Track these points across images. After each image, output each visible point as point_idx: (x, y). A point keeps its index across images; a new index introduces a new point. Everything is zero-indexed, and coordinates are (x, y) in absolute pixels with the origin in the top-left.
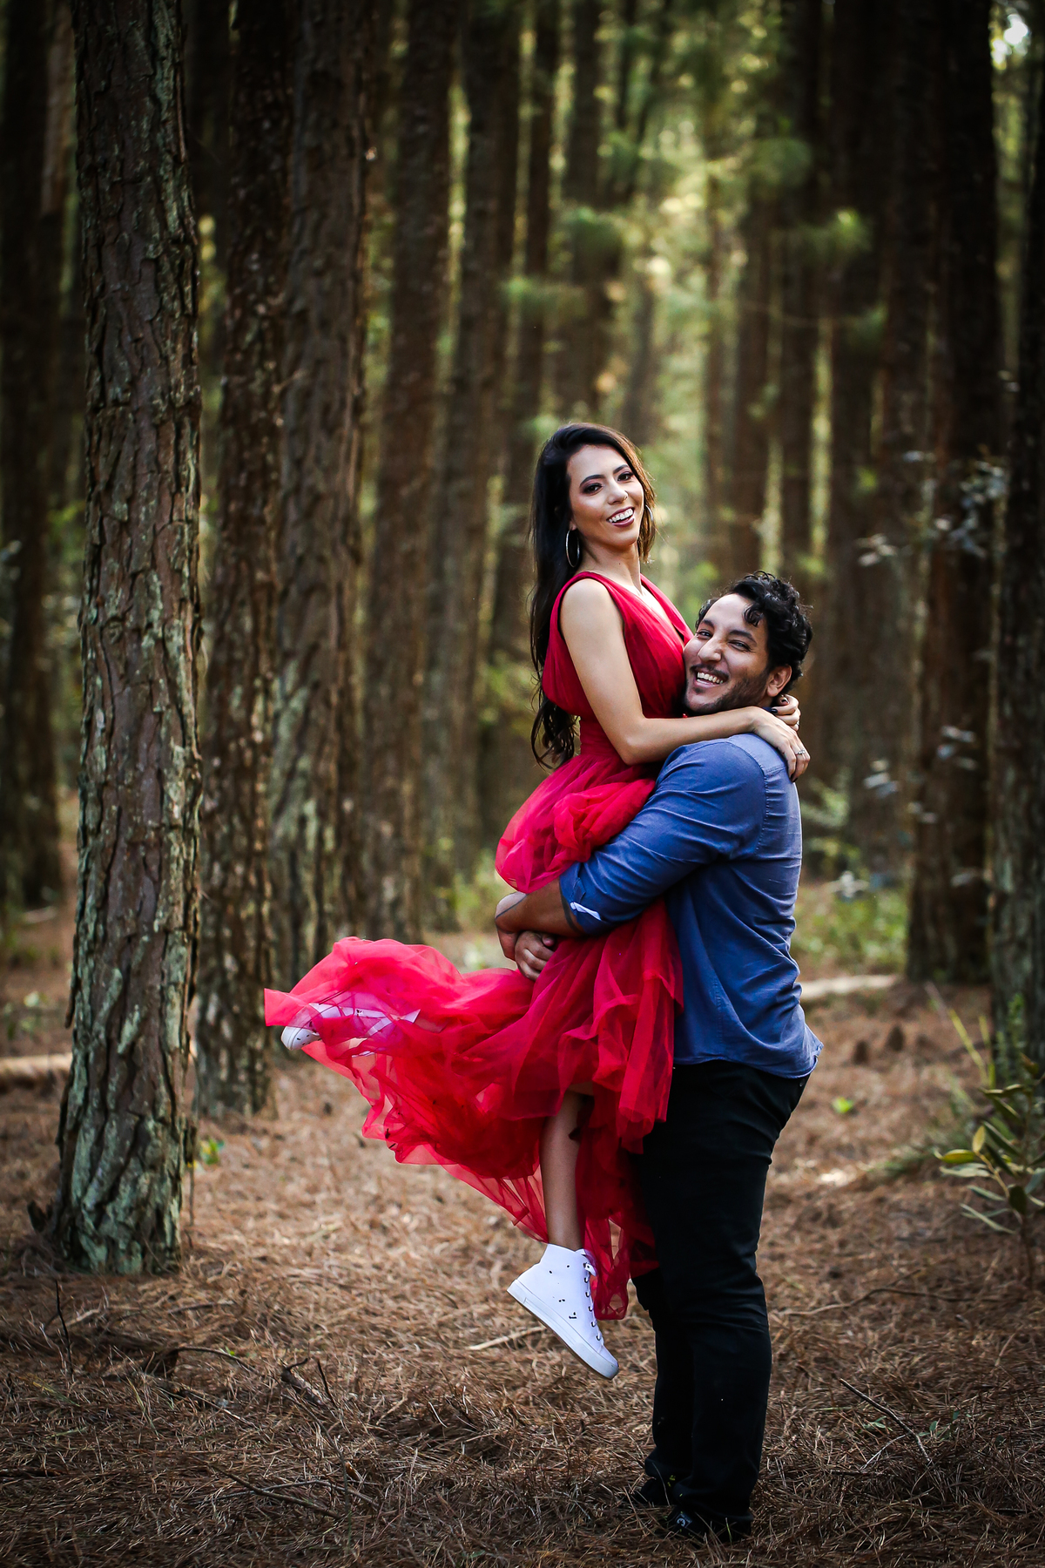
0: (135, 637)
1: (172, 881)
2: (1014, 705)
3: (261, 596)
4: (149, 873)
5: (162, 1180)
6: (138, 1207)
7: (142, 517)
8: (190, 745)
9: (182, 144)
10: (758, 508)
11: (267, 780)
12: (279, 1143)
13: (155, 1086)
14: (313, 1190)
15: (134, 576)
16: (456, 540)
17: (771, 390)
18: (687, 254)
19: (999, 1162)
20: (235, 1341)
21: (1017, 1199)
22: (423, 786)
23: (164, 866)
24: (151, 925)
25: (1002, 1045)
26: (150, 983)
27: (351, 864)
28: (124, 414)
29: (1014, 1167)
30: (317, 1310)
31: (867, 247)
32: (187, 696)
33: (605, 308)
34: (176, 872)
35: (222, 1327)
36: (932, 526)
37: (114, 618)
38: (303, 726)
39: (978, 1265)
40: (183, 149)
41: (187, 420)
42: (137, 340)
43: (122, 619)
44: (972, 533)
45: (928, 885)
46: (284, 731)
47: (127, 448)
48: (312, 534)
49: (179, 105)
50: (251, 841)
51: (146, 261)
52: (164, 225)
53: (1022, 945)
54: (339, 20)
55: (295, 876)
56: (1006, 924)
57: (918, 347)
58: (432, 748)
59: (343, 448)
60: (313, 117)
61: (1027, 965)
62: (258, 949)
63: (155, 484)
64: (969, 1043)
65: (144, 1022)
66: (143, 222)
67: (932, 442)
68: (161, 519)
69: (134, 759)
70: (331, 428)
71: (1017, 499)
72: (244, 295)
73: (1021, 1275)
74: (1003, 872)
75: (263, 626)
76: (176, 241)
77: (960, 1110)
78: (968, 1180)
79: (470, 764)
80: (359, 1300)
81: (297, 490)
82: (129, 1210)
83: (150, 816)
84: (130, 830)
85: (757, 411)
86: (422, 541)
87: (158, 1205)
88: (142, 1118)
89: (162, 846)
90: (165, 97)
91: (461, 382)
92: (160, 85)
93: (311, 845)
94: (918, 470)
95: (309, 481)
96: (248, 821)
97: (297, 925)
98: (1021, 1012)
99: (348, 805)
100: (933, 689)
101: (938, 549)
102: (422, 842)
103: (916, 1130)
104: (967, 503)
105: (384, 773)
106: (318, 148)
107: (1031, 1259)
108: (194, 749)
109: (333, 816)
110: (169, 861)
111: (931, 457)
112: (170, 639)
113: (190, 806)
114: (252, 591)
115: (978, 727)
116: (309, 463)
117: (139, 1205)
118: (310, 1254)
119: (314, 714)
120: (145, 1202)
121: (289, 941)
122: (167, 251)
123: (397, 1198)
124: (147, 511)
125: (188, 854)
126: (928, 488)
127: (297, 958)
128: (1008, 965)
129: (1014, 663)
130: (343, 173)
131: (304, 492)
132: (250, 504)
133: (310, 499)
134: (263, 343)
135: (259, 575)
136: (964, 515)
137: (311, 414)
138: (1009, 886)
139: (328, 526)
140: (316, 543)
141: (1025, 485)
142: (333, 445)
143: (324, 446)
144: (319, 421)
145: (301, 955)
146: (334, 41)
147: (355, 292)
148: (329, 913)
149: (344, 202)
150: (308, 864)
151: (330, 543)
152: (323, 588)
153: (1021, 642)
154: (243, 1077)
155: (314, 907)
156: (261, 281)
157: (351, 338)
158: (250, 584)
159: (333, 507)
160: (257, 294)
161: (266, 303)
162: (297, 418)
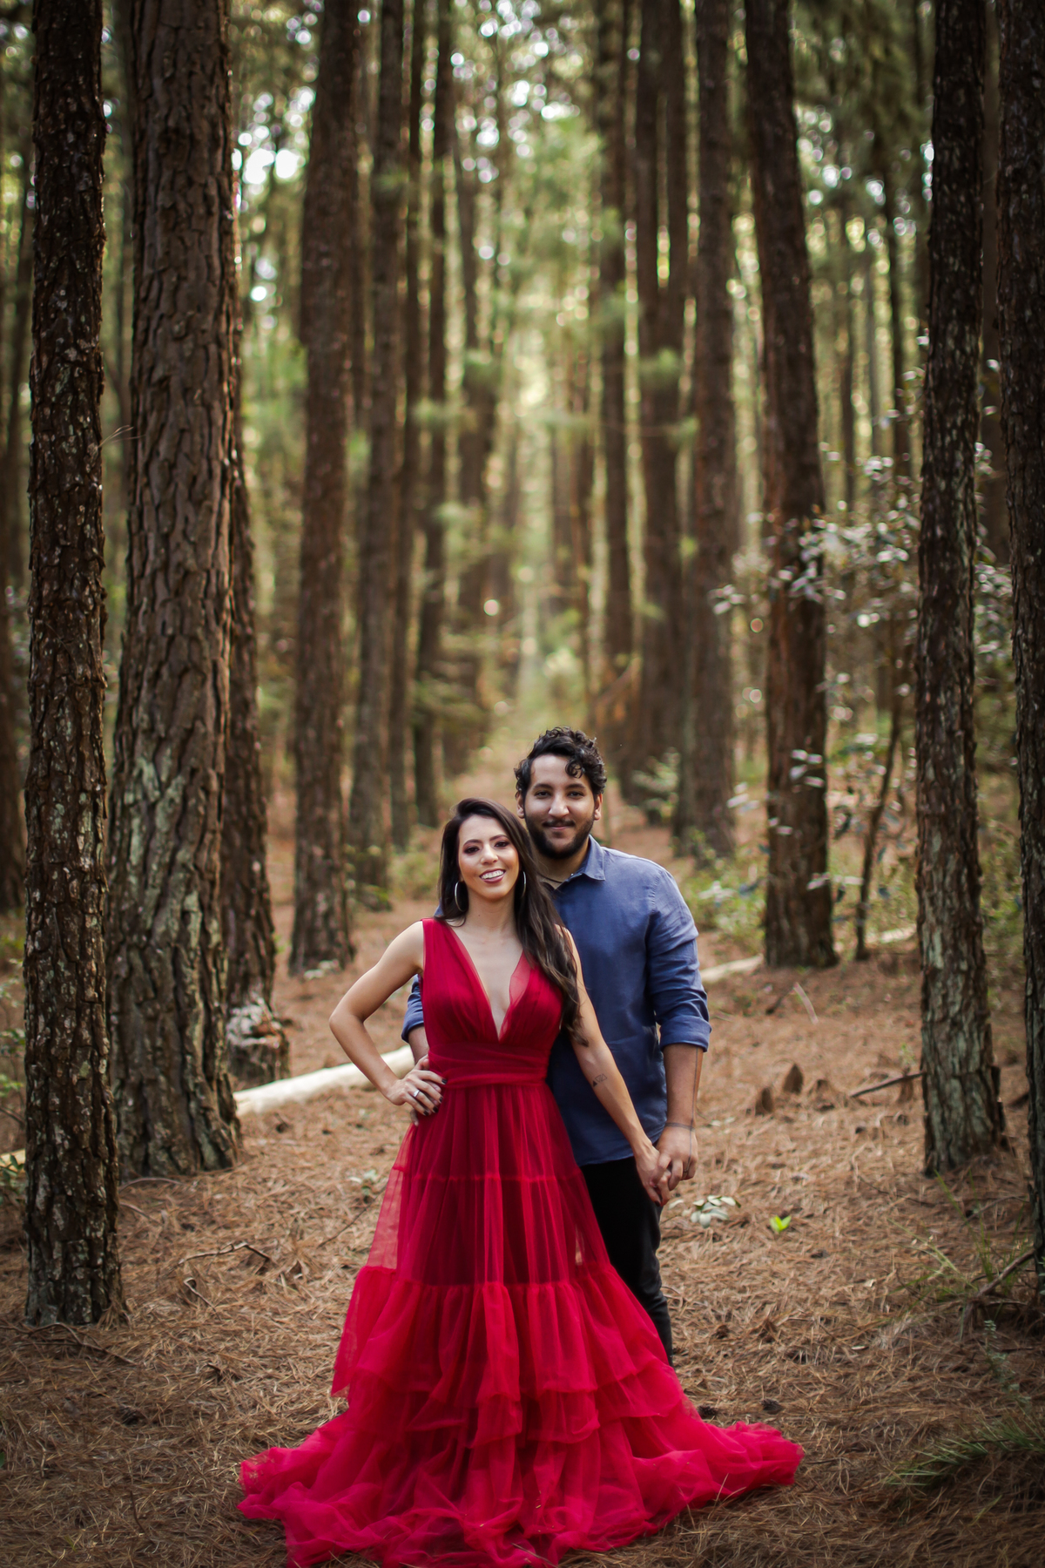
38: (181, 816)
44: (812, 582)
48: (182, 611)
50: (82, 988)
53: (956, 1024)
54: (191, 74)
55: (178, 974)
59: (213, 521)
60: (166, 176)
70: (198, 500)
72: (51, 338)
75: (86, 732)
81: (166, 566)
93: (194, 941)
95: (176, 557)
96: (77, 965)
97: (182, 1026)
100: (778, 715)
101: (779, 598)
104: (806, 556)
106: (174, 207)
114: (71, 693)
116: (177, 537)
119: (192, 802)
121: (174, 1046)
127: (184, 1061)
128: (939, 1045)
129: (935, 722)
130: (201, 233)
131: (172, 569)
132: (66, 586)
133: (179, 577)
134: (76, 394)
135: (80, 670)
136: (803, 567)
137: (177, 486)
138: (939, 963)
139: (200, 603)
140: (187, 621)
141: (939, 532)
142: (200, 518)
143: (192, 519)
144: (186, 495)
145: (189, 1058)
146: (185, 96)
147: (220, 357)
148: (219, 1010)
149: (203, 263)
150: (192, 961)
151: (203, 622)
152: (198, 669)
153: (942, 700)
154: (80, 1275)
155: (201, 1005)
156: (70, 321)
157: (216, 404)
158: (68, 681)
159: (204, 582)
160: (67, 337)
161: (77, 347)
162: (164, 490)
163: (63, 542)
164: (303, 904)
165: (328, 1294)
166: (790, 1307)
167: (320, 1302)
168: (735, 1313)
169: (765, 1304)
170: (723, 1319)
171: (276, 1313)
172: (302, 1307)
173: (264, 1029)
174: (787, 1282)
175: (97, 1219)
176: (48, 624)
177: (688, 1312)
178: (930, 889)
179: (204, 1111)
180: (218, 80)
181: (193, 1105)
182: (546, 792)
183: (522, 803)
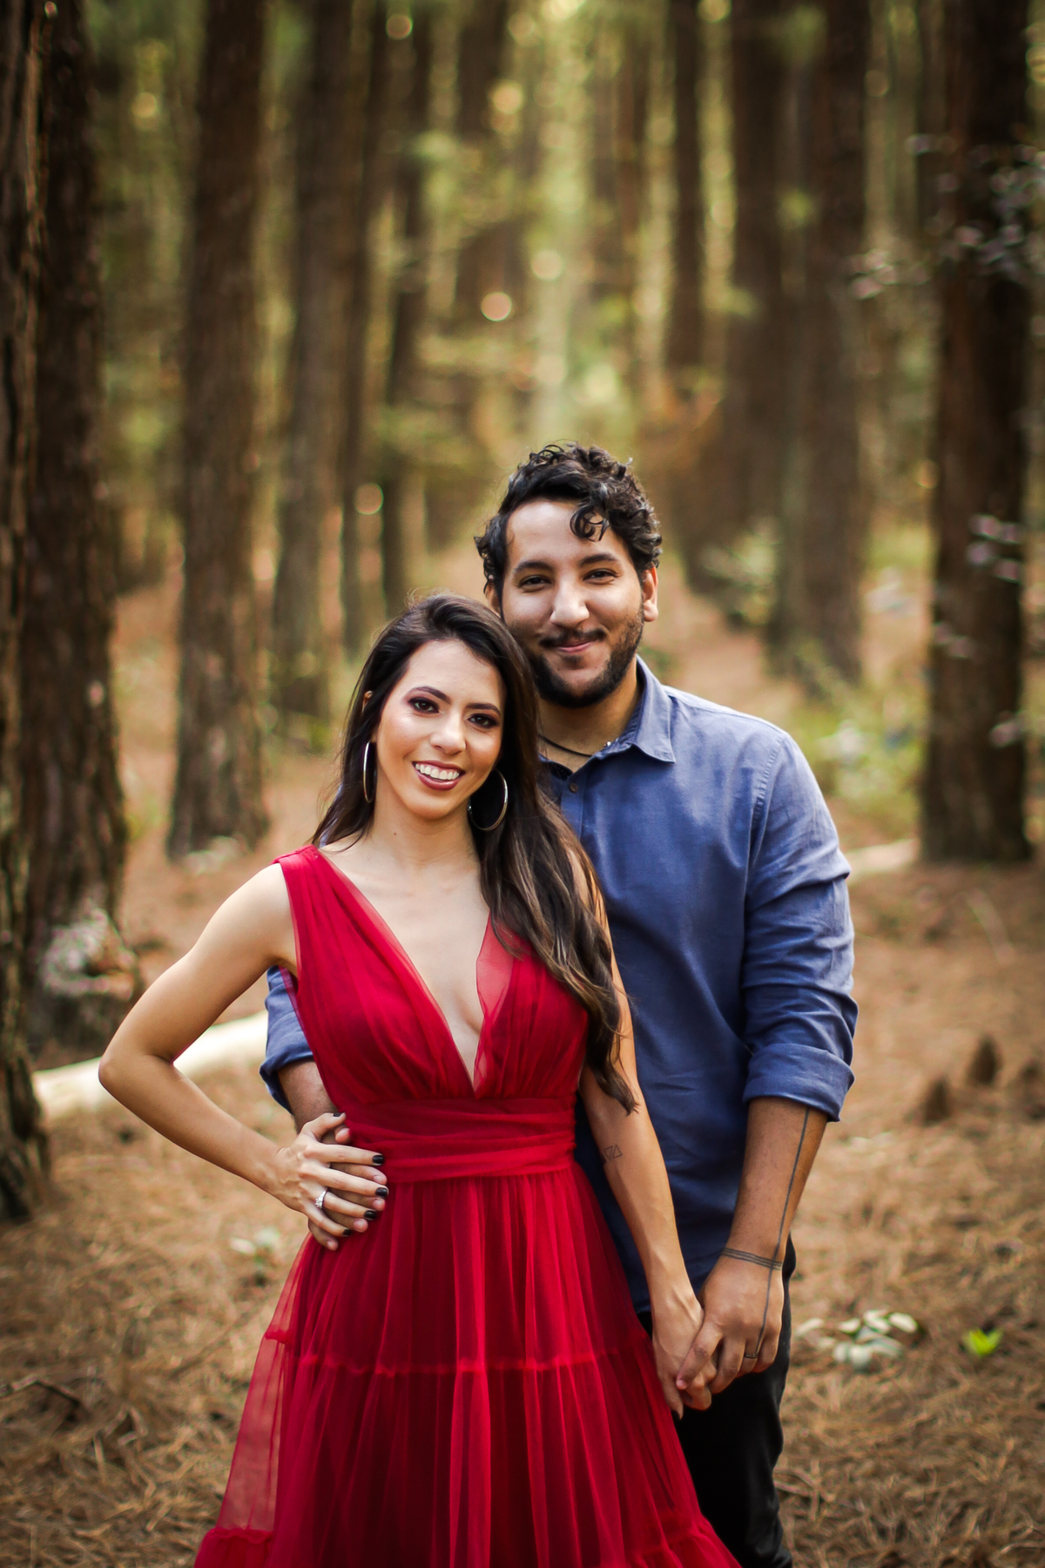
164: (189, 750)
165: (177, 1477)
166: (1010, 1515)
167: (163, 1496)
168: (912, 1523)
169: (966, 1506)
170: (892, 1535)
171: (80, 1517)
172: (130, 1505)
173: (105, 963)
174: (1002, 1461)
177: (830, 1521)
182: (541, 576)
183: (498, 602)
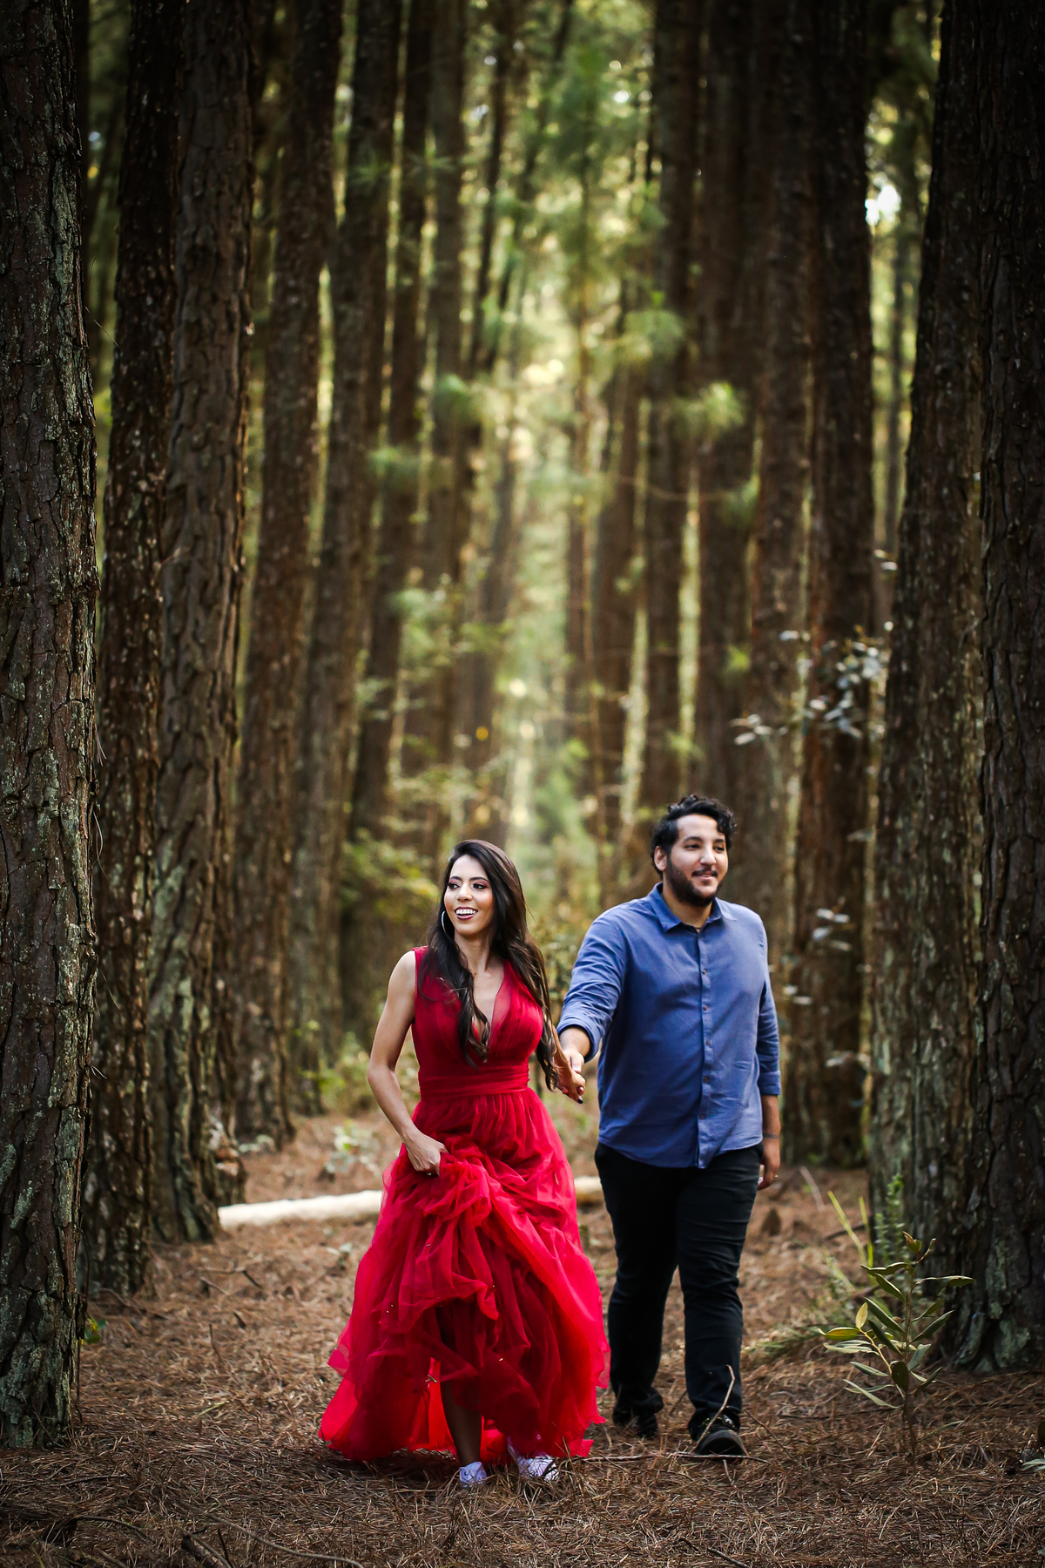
0: (32, 815)
1: (67, 1058)
2: (892, 887)
3: (142, 773)
4: (43, 1049)
5: (54, 1355)
6: (30, 1381)
7: (39, 696)
8: (85, 922)
9: (81, 327)
10: (623, 684)
11: (145, 959)
12: (157, 1322)
13: (48, 1261)
14: (198, 1368)
15: (31, 754)
16: (325, 717)
17: (638, 564)
18: (550, 422)
19: (882, 1338)
20: (130, 1513)
21: (900, 1375)
22: (290, 964)
23: (58, 1042)
24: (46, 1101)
25: (880, 1227)
26: (44, 1158)
27: (223, 1042)
28: (22, 593)
29: (897, 1344)
30: (209, 1483)
31: (739, 419)
32: (82, 874)
33: (467, 477)
34: (70, 1048)
35: (117, 1499)
36: (807, 706)
37: (11, 796)
38: (179, 905)
39: (860, 1441)
40: (82, 332)
41: (84, 600)
42: (35, 521)
43: (18, 797)
44: (847, 713)
45: (802, 1068)
46: (160, 910)
47: (24, 626)
48: (190, 710)
49: (78, 289)
50: (130, 1019)
51: (45, 442)
52: (63, 406)
53: (900, 1128)
54: (219, 193)
55: (170, 1055)
56: (884, 1106)
57: (791, 523)
58: (299, 928)
59: (222, 624)
60: (192, 292)
61: (905, 1147)
62: (136, 1128)
63: (52, 663)
64: (847, 1226)
65: (36, 1198)
66: (43, 403)
67: (809, 622)
68: (57, 698)
69: (30, 936)
70: (209, 604)
71: (896, 682)
72: (126, 471)
73: (903, 1450)
74: (881, 1055)
75: (143, 805)
76: (75, 423)
77: (839, 1291)
78: (851, 1356)
79: (333, 944)
80: (249, 1473)
81: (175, 666)
82: (21, 1384)
83: (44, 993)
84: (25, 1007)
85: (623, 585)
86: (291, 718)
87: (49, 1379)
88: (35, 1293)
89: (57, 1022)
90: (64, 281)
91: (329, 557)
92: (60, 269)
93: (186, 1025)
94: (793, 648)
95: (186, 658)
96: (127, 1000)
97: (172, 1105)
98: (900, 1193)
99: (220, 985)
101: (813, 730)
102: (289, 1023)
103: (794, 1311)
104: (843, 684)
105: (251, 953)
106: (198, 322)
107: (913, 1435)
108: (89, 926)
109: (208, 995)
110: (64, 1037)
111: (806, 637)
112: (66, 817)
113: (84, 983)
114: (132, 770)
115: (854, 909)
116: (187, 638)
117: (31, 1379)
118: (199, 1429)
119: (190, 892)
120: (37, 1376)
121: (163, 1122)
122: (66, 433)
123: (281, 1376)
124: (44, 689)
125: (83, 1031)
126: (803, 666)
127: (172, 1138)
128: (885, 1147)
129: (893, 844)
130: (223, 348)
131: (181, 668)
132: (131, 681)
133: (187, 676)
134: (145, 519)
135: (140, 752)
136: (839, 695)
137: (189, 589)
138: (887, 1069)
139: (205, 703)
140: (193, 720)
141: (904, 667)
142: (211, 621)
143: (202, 622)
144: (197, 598)
145: (177, 1135)
146: (213, 215)
147: (235, 468)
148: (206, 1093)
149: (223, 377)
150: (183, 1044)
151: (208, 721)
152: (201, 765)
153: (900, 824)
154: (120, 1257)
155: (189, 1086)
156: (143, 458)
157: (230, 514)
158: (130, 761)
159: (210, 683)
160: (139, 470)
161: (148, 480)
162: (175, 594)
163: (130, 644)
173: (222, 1154)
175: (135, 1212)
176: (115, 713)
178: (882, 1000)
179: (189, 1185)
180: (245, 200)
181: (179, 1181)
182: (696, 844)
